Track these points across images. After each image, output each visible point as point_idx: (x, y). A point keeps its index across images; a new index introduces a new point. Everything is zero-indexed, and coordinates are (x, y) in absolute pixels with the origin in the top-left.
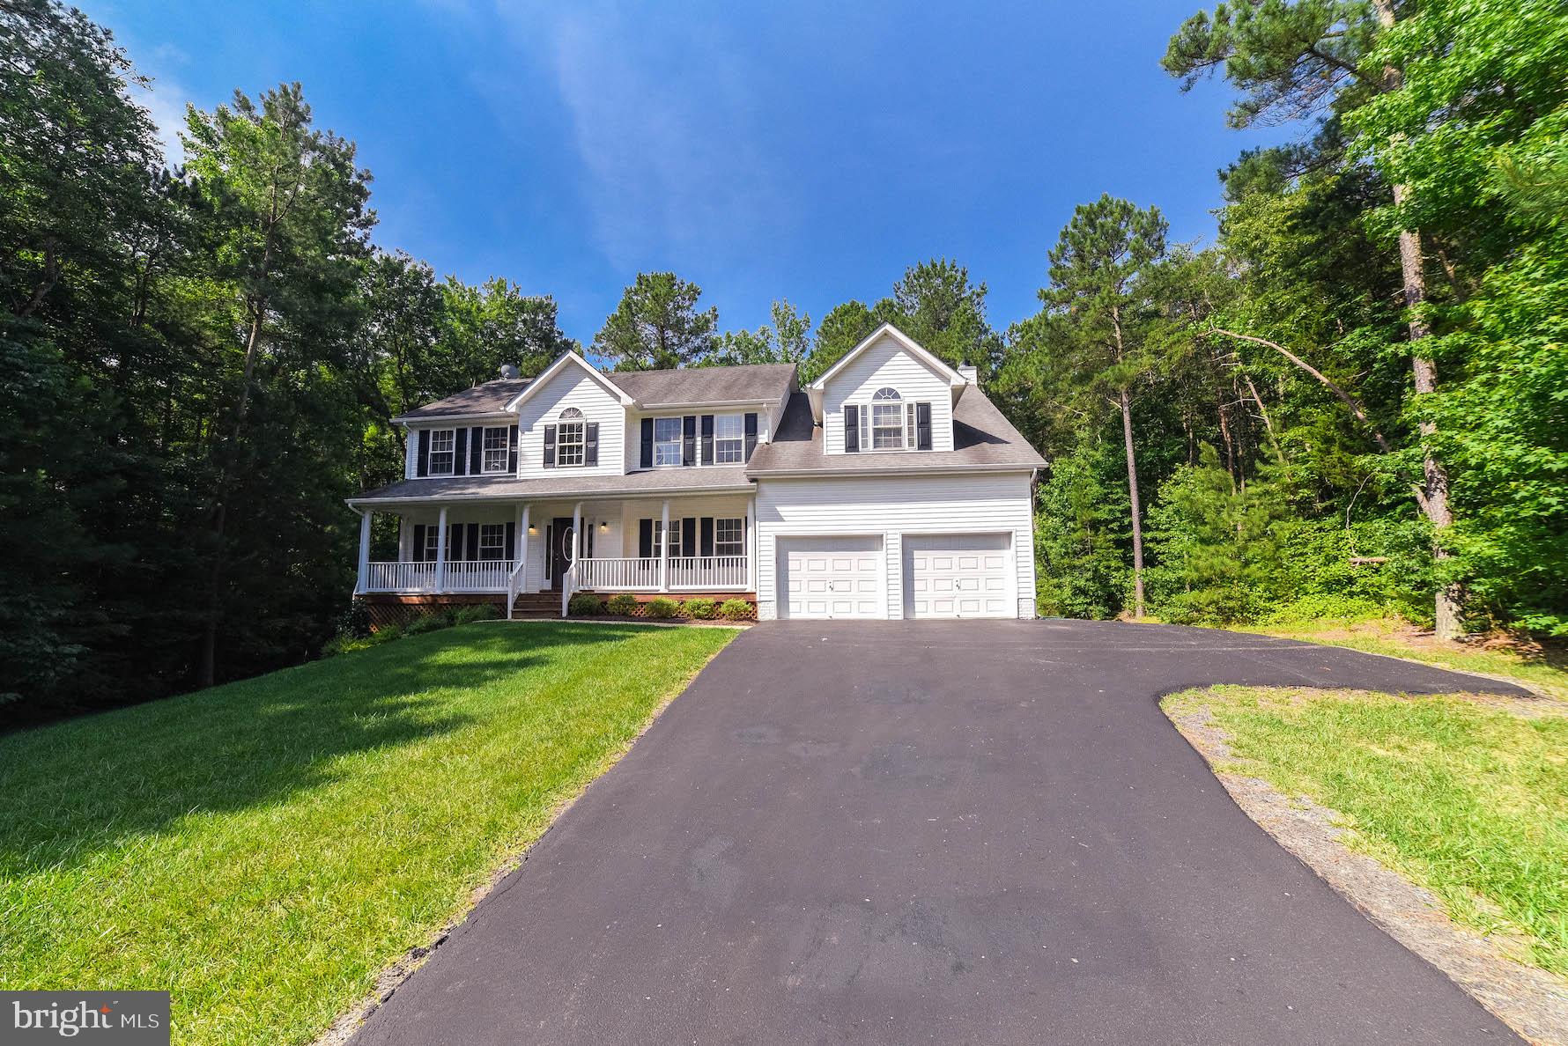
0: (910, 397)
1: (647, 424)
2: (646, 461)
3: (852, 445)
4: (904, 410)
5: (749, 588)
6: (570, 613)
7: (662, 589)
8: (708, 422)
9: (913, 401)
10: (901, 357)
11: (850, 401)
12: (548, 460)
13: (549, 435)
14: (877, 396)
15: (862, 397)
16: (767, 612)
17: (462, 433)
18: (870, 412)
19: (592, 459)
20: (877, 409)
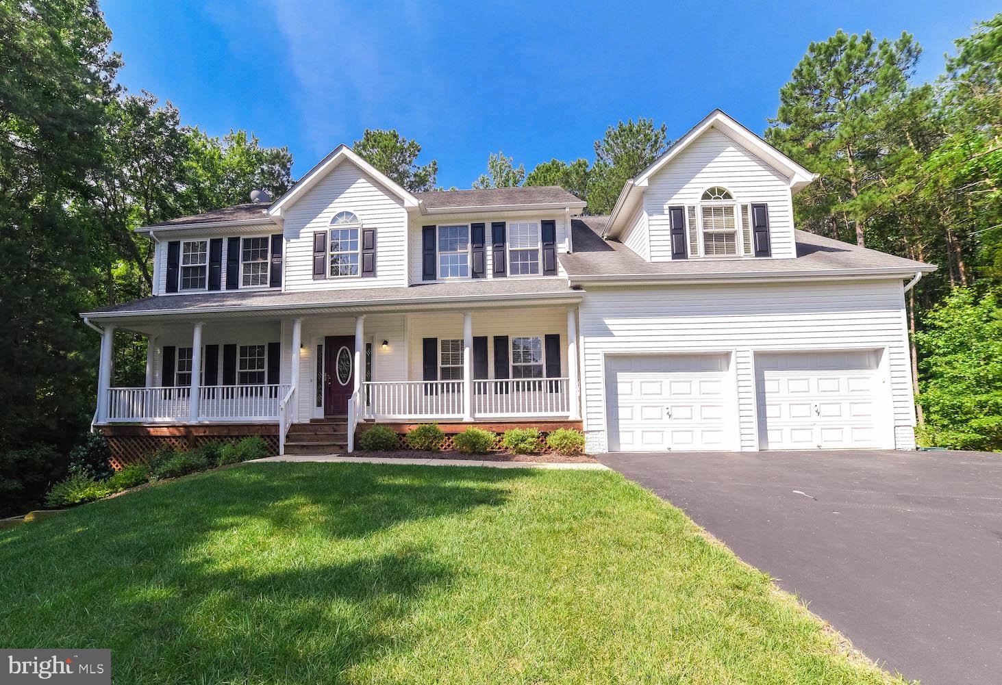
0: (742, 197)
1: (429, 232)
2: (429, 273)
3: (679, 252)
4: (738, 211)
5: (573, 415)
6: (357, 447)
7: (466, 417)
8: (499, 229)
9: (748, 201)
10: (730, 153)
11: (675, 201)
12: (319, 271)
13: (320, 243)
14: (706, 196)
15: (690, 196)
16: (596, 443)
17: (216, 244)
18: (699, 212)
19: (369, 269)
20: (706, 211)
